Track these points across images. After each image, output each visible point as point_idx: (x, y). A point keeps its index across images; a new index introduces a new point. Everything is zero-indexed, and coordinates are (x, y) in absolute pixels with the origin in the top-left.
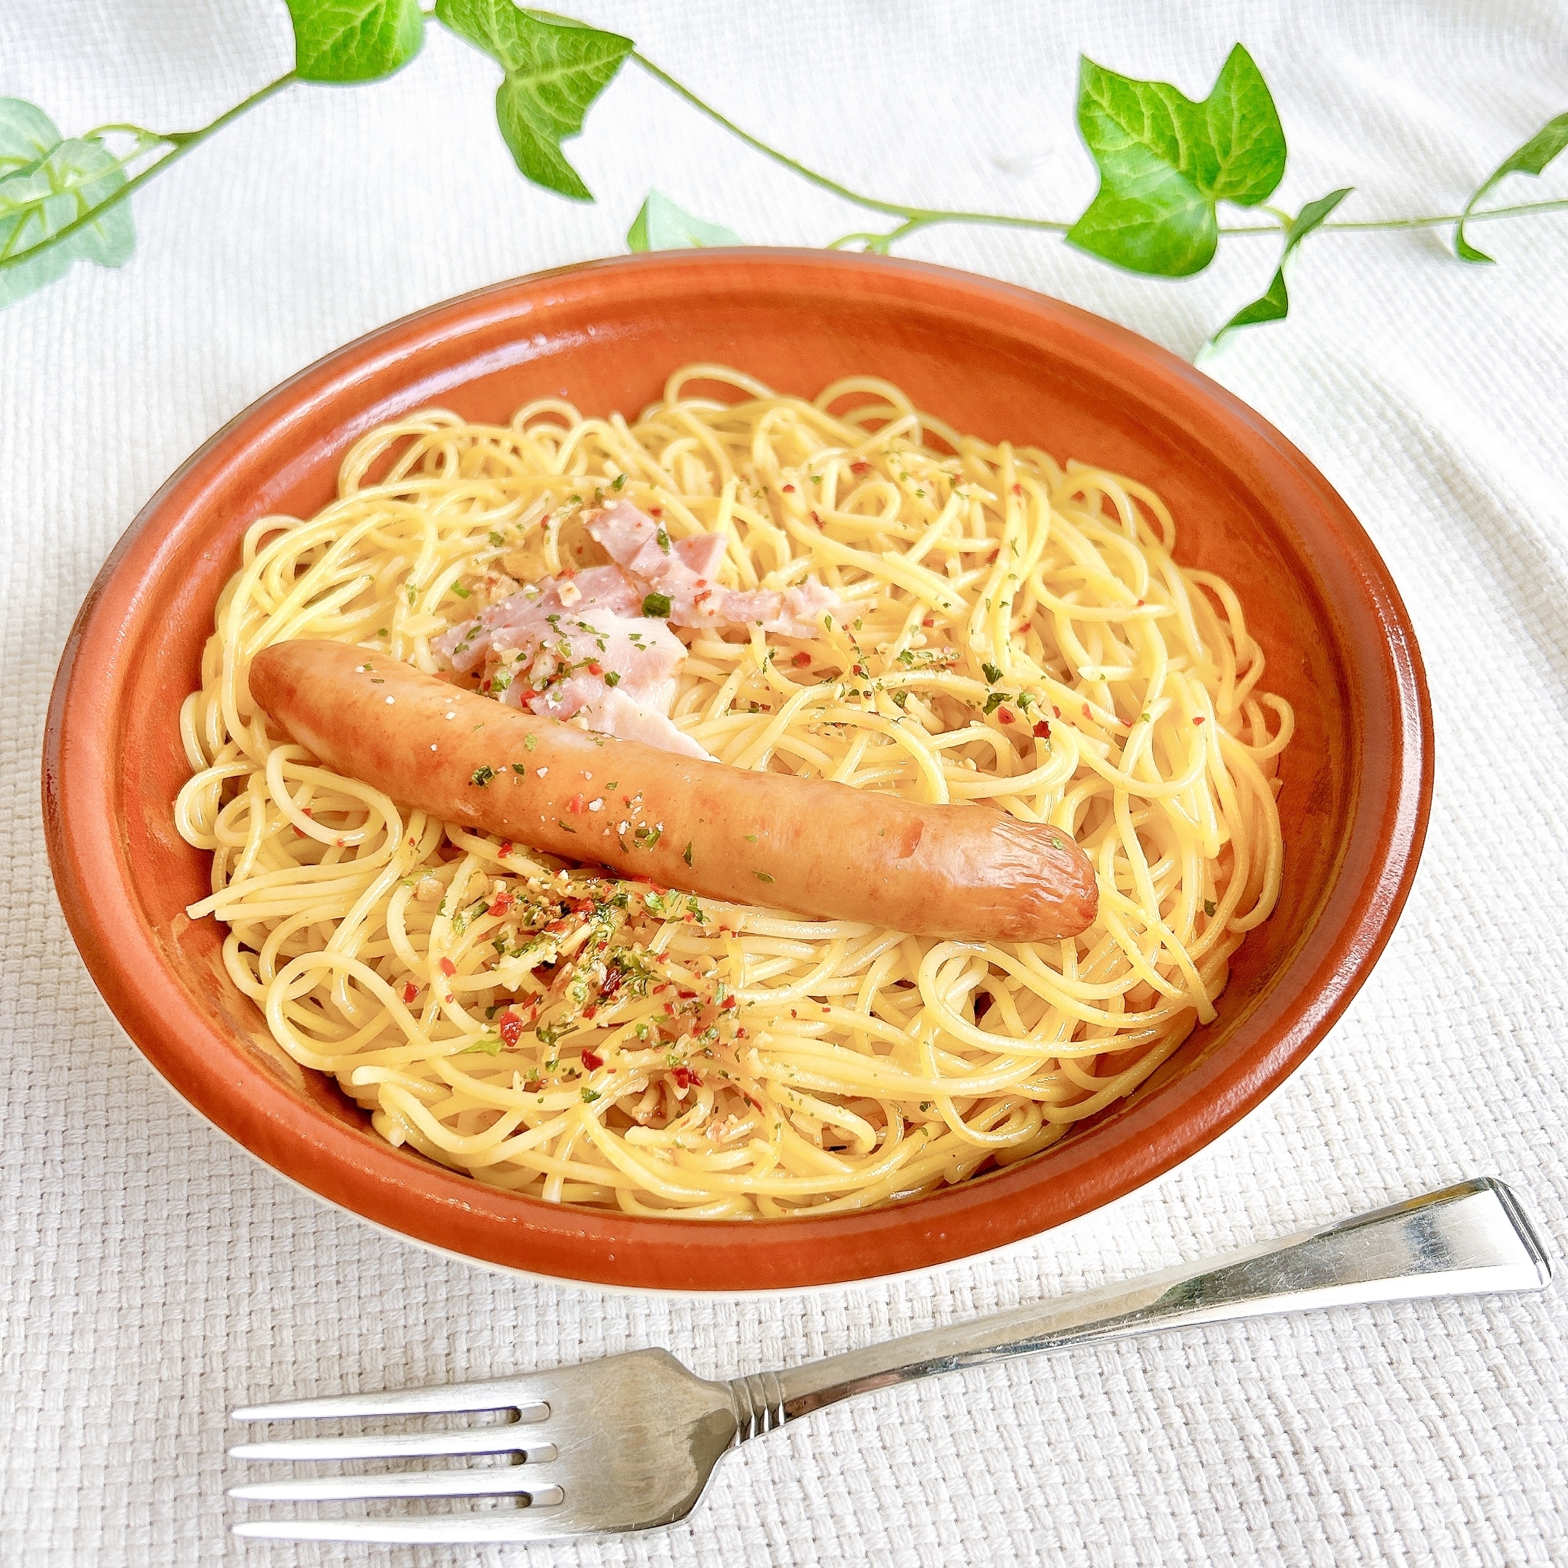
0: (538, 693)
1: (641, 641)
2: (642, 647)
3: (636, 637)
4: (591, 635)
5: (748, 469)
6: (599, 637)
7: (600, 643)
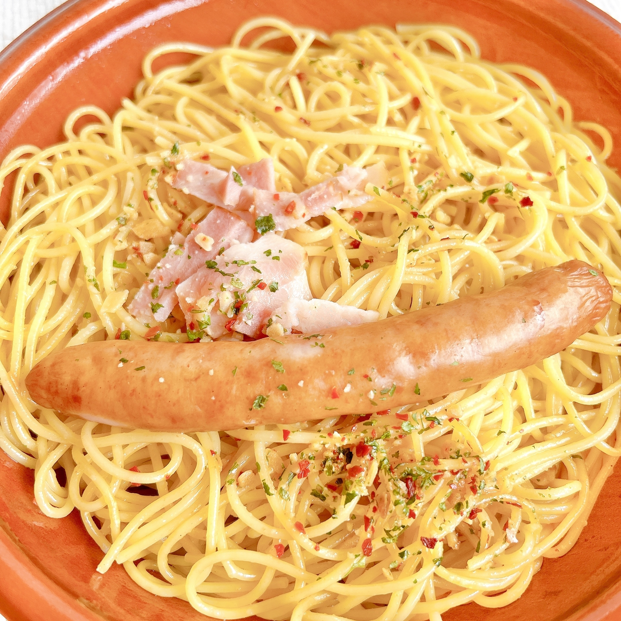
0: (234, 319)
1: (274, 253)
2: (276, 258)
3: (268, 253)
4: (246, 266)
5: (235, 104)
6: (250, 265)
7: (254, 268)
